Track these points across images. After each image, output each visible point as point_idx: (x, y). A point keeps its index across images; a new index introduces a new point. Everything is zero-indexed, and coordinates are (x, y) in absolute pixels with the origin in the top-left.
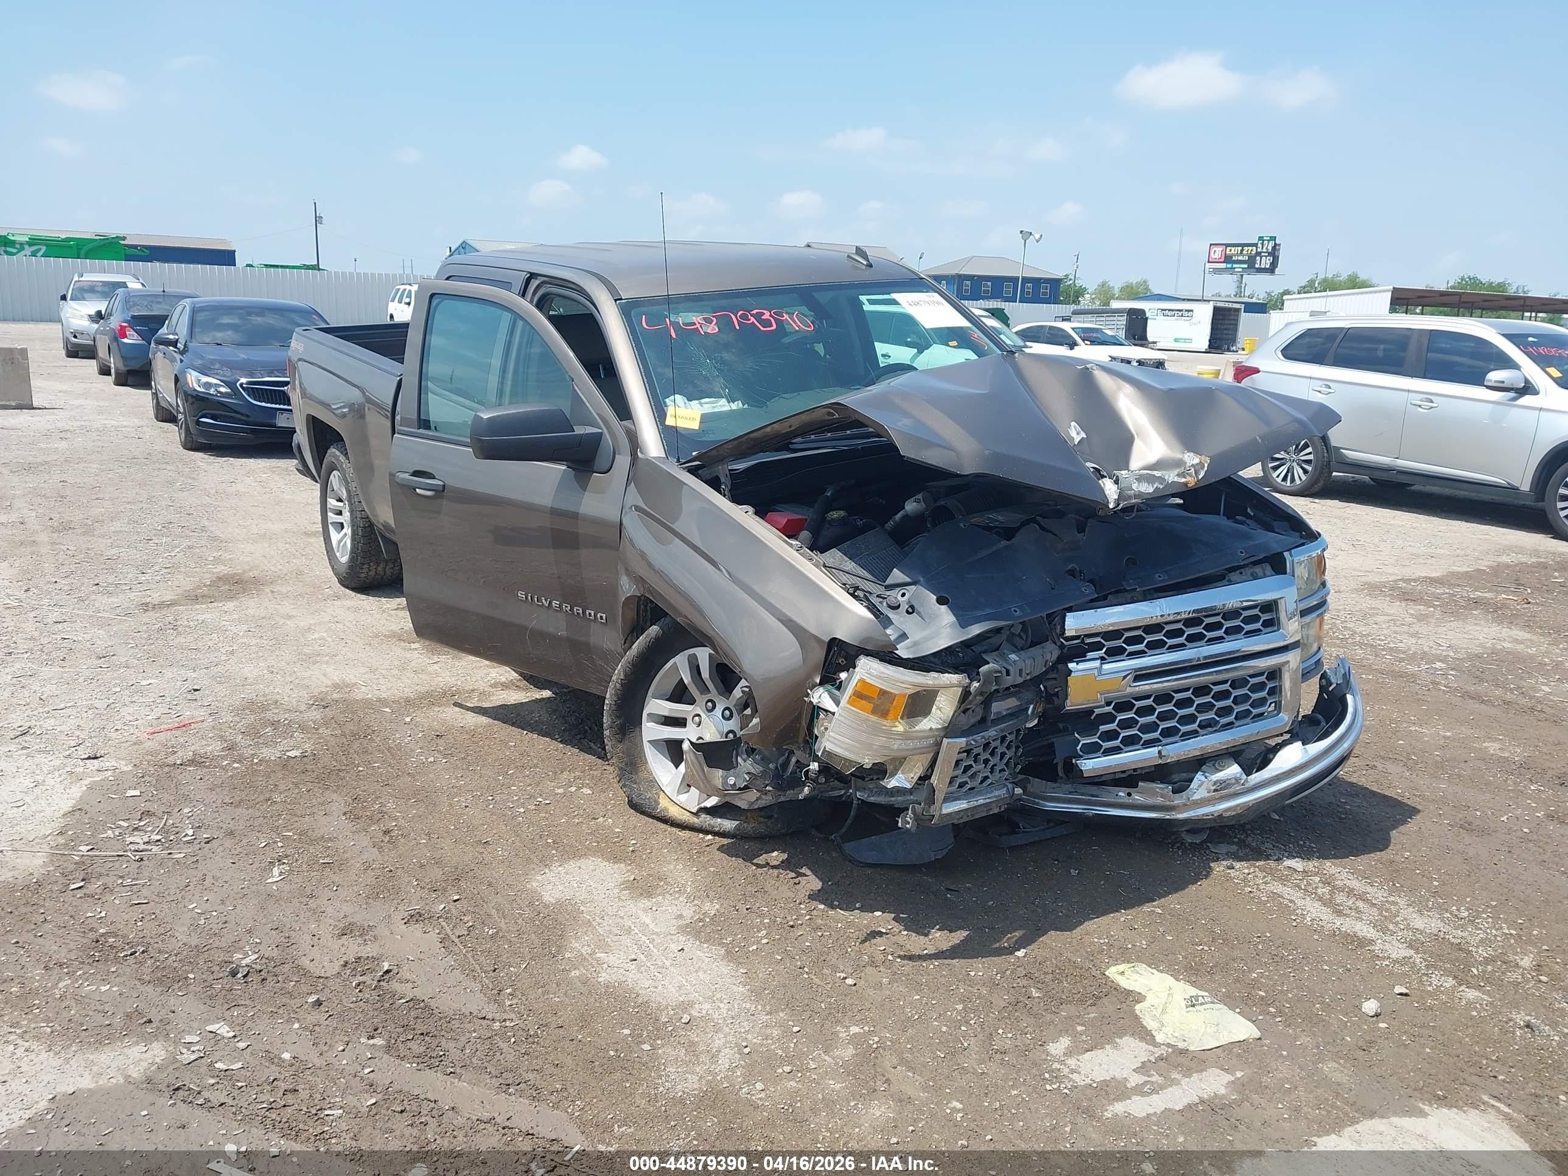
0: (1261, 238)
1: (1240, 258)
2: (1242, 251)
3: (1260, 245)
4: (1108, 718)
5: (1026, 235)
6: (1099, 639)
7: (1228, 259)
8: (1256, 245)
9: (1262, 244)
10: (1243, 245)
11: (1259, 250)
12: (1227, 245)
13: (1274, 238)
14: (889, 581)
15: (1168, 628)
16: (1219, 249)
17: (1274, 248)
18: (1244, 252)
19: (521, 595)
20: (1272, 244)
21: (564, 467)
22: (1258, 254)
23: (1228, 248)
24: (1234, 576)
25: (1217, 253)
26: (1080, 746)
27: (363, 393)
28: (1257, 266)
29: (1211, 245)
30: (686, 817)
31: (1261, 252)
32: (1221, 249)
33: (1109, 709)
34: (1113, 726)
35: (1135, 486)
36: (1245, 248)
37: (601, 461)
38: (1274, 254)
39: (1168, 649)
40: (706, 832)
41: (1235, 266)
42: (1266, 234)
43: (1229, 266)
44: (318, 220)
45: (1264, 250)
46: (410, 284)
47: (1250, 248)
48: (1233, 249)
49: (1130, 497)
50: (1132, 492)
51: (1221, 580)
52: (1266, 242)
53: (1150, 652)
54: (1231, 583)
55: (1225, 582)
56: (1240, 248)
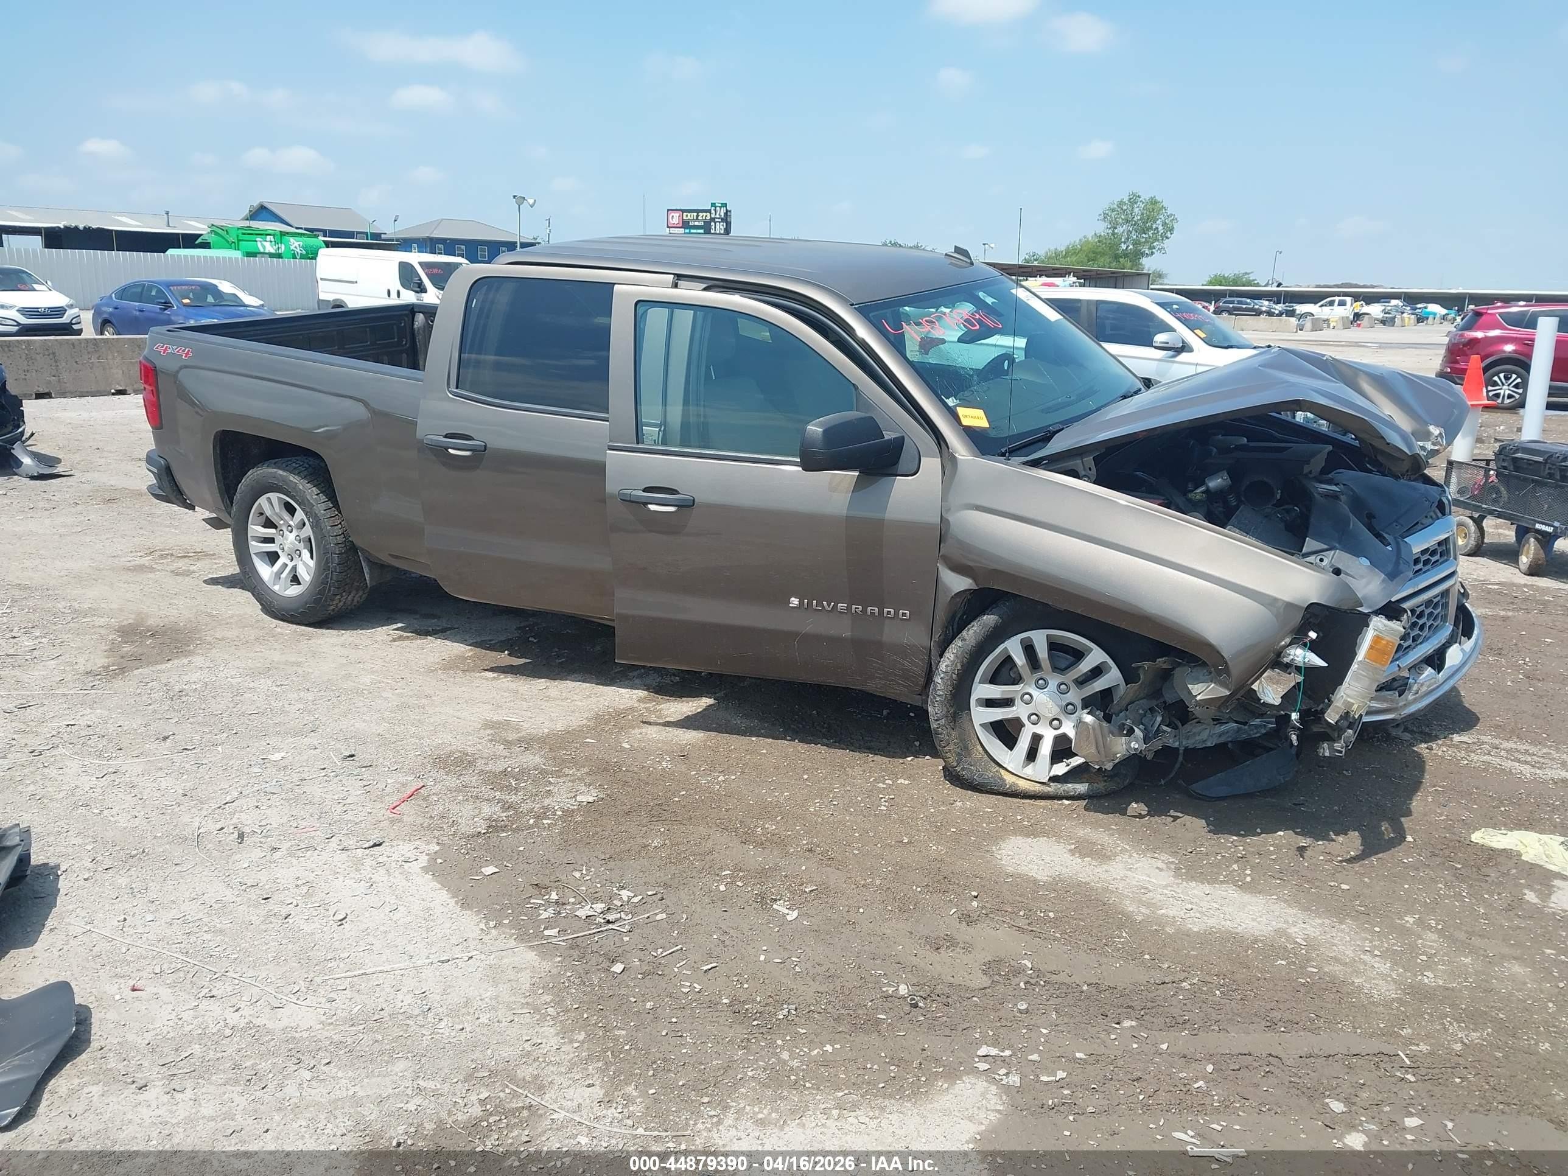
0: (713, 205)
1: (696, 223)
2: (697, 216)
3: (713, 211)
5: (520, 200)
7: (685, 225)
8: (709, 211)
9: (715, 210)
10: (698, 211)
11: (713, 216)
12: (683, 211)
13: (724, 205)
14: (1305, 550)
16: (676, 215)
17: (726, 214)
18: (700, 218)
19: (795, 601)
20: (723, 210)
21: (857, 474)
22: (713, 220)
23: (685, 214)
25: (675, 218)
27: (366, 404)
28: (712, 231)
29: (668, 210)
30: (1038, 788)
31: (714, 219)
32: (678, 215)
36: (701, 214)
37: (904, 464)
38: (726, 219)
40: (1060, 798)
41: (692, 231)
42: (718, 201)
43: (687, 231)
45: (718, 216)
47: (705, 214)
48: (689, 214)
52: (718, 208)
56: (695, 214)
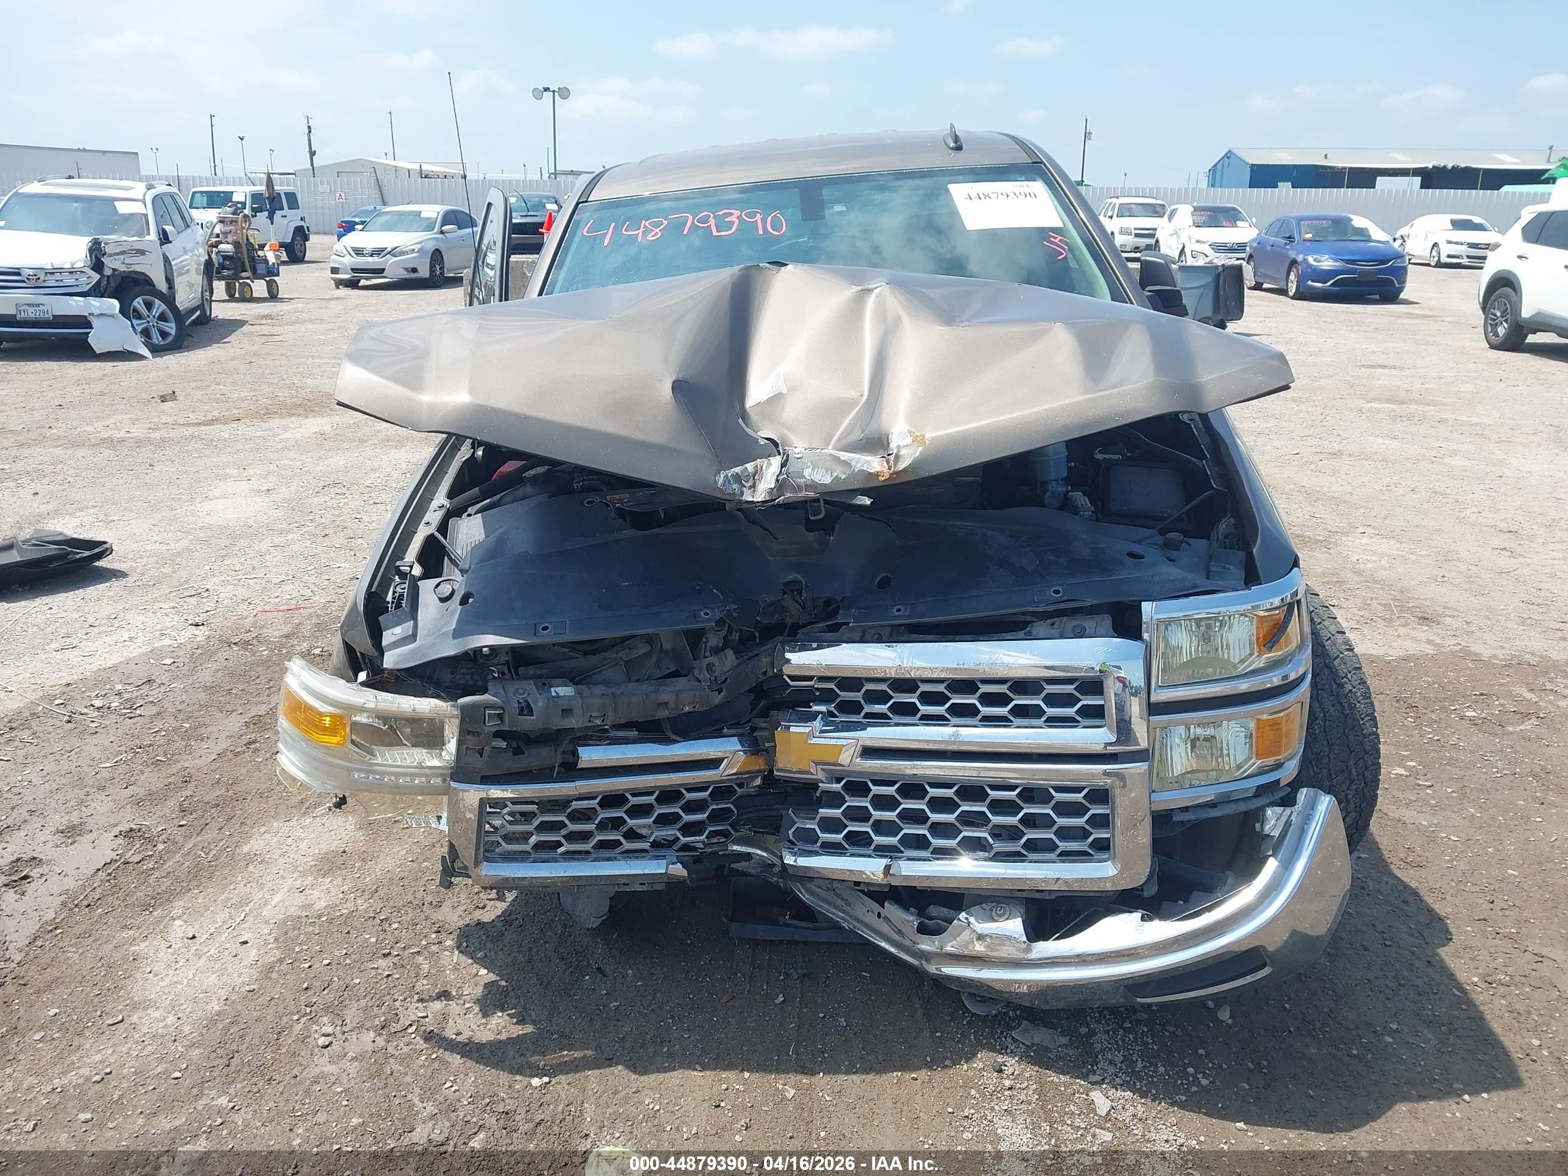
4: (834, 800)
6: (832, 686)
15: (925, 688)
24: (1040, 627)
26: (793, 830)
33: (837, 787)
34: (837, 812)
35: (807, 473)
39: (920, 719)
44: (1087, 135)
46: (1117, 198)
49: (800, 489)
50: (803, 480)
51: (1017, 630)
53: (896, 719)
54: (1030, 637)
55: (1021, 634)
